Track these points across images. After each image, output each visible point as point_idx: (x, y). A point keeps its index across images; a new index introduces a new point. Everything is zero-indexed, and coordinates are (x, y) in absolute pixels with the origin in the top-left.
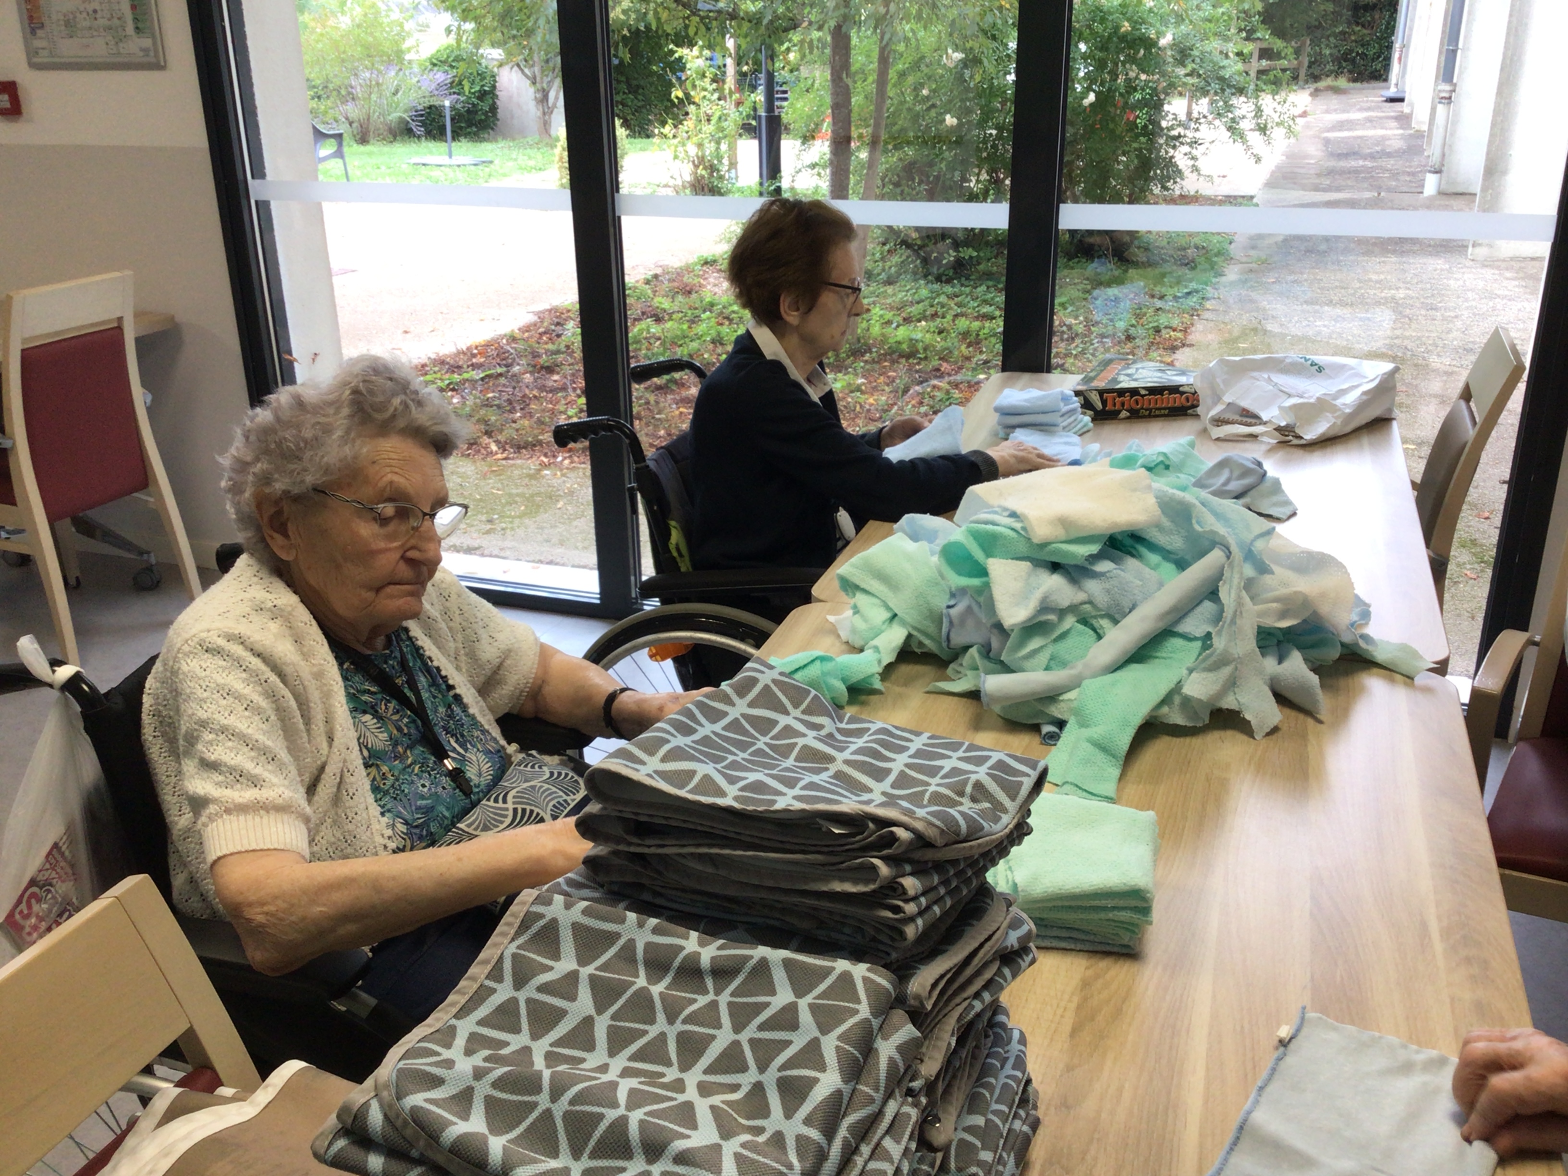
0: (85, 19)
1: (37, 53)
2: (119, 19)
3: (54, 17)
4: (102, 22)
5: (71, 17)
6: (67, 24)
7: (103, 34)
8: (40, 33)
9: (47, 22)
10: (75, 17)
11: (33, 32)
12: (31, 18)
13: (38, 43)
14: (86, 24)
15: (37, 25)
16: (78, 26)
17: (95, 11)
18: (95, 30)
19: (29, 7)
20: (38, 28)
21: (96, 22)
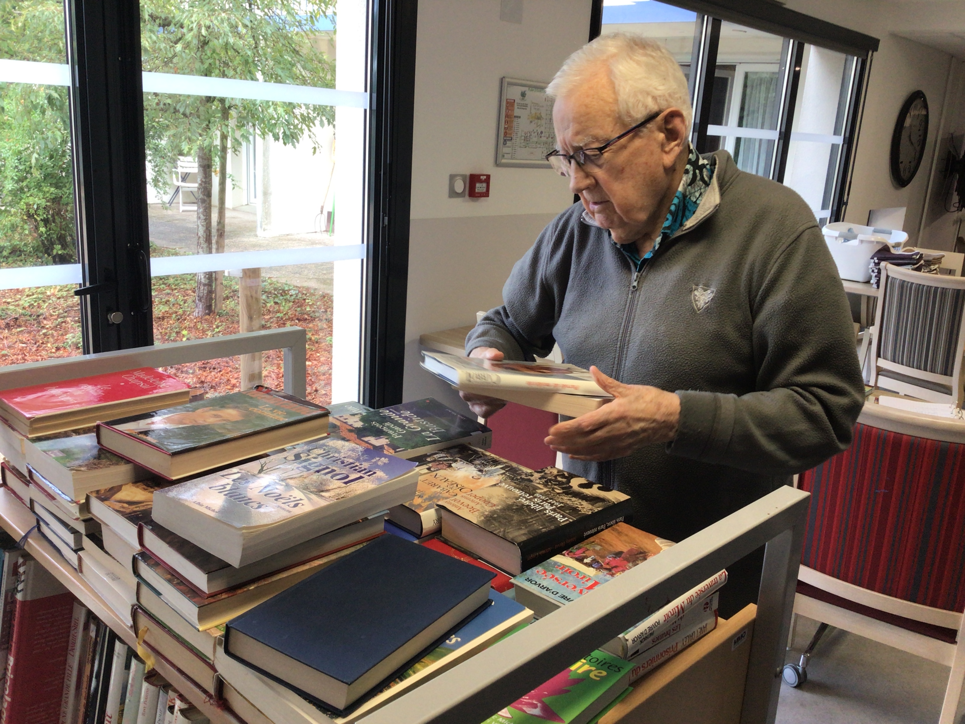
0: (535, 137)
1: (503, 156)
3: (519, 135)
4: (544, 139)
5: (529, 134)
6: (525, 138)
8: (508, 143)
9: (514, 138)
10: (531, 135)
11: (505, 143)
12: (506, 134)
13: (506, 150)
14: (535, 139)
15: (508, 138)
16: (531, 140)
17: (542, 133)
18: (539, 144)
19: (506, 126)
20: (508, 140)
21: (541, 139)
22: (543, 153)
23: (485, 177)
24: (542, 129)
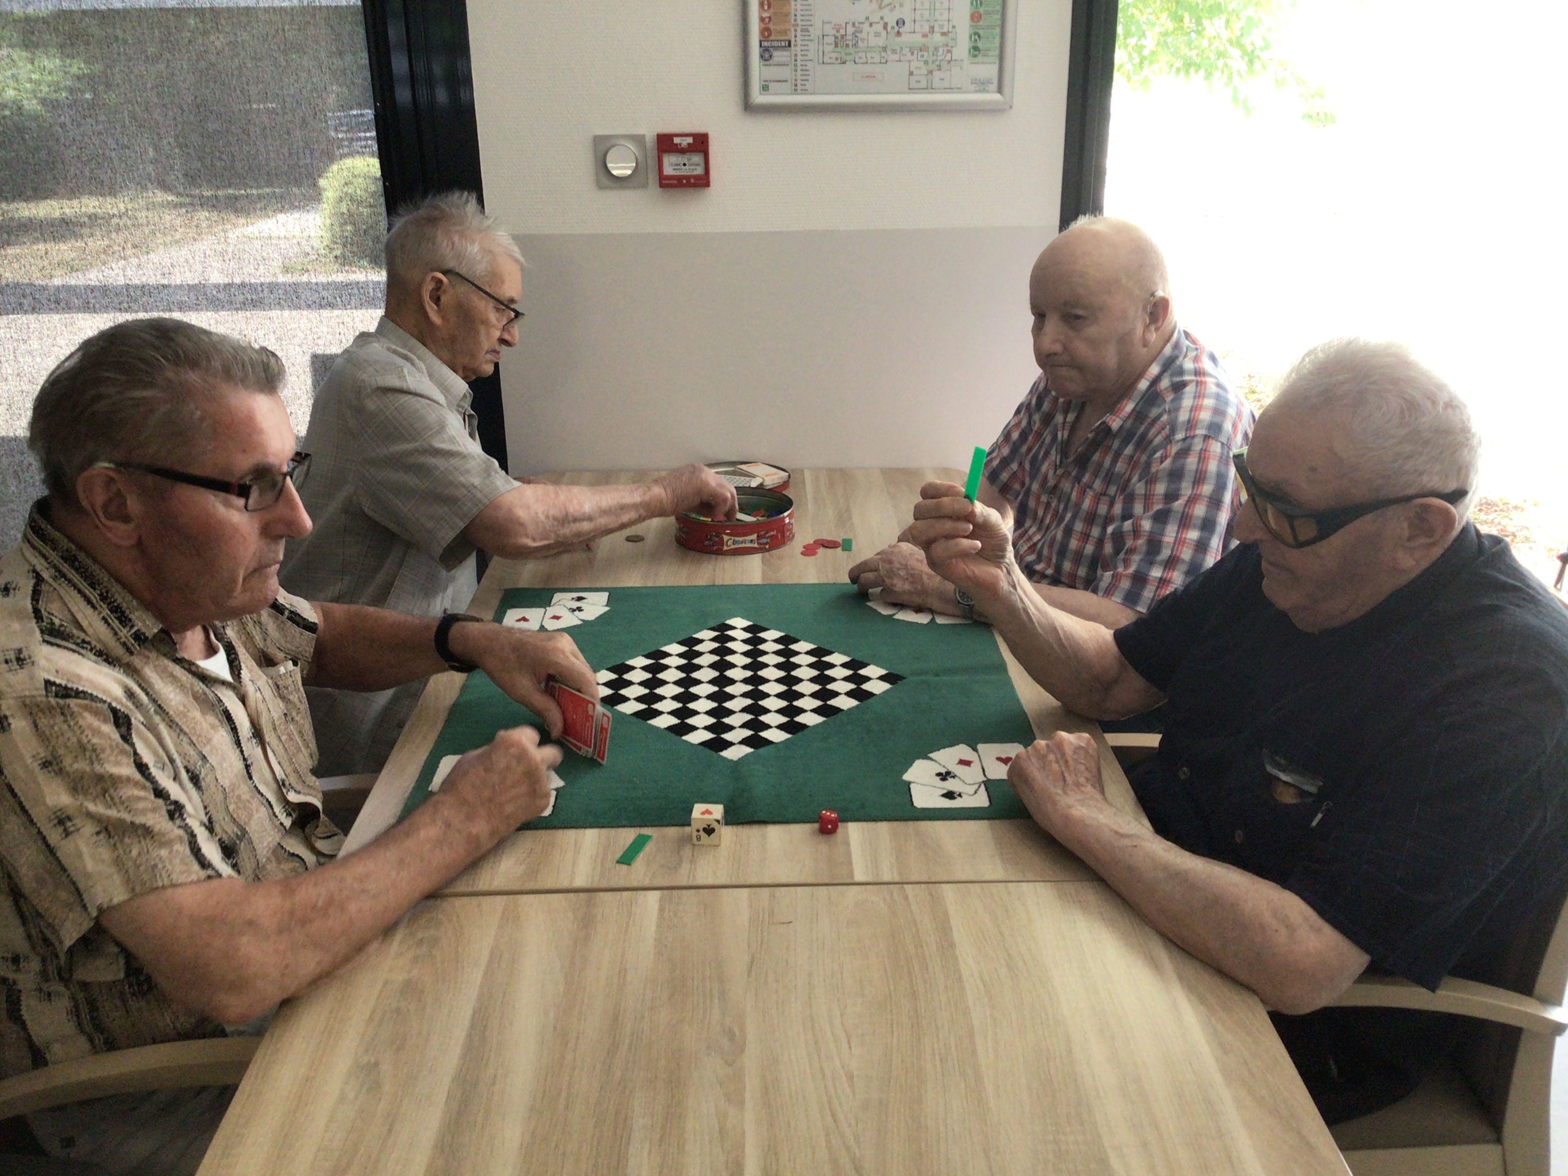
0: (877, 35)
1: (764, 88)
2: (943, 34)
3: (815, 32)
4: (909, 39)
5: (850, 30)
6: (839, 41)
7: (909, 57)
8: (779, 56)
9: (799, 38)
10: (858, 31)
11: (766, 54)
12: (766, 33)
13: (770, 72)
14: (878, 42)
15: (776, 44)
16: (860, 44)
17: (900, 22)
18: (894, 51)
19: (765, 15)
20: (777, 48)
21: (898, 39)
22: (911, 73)
23: (690, 140)
24: (905, 13)
